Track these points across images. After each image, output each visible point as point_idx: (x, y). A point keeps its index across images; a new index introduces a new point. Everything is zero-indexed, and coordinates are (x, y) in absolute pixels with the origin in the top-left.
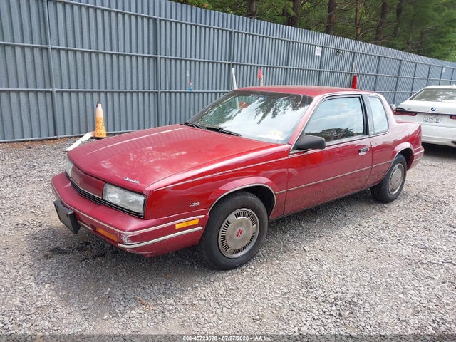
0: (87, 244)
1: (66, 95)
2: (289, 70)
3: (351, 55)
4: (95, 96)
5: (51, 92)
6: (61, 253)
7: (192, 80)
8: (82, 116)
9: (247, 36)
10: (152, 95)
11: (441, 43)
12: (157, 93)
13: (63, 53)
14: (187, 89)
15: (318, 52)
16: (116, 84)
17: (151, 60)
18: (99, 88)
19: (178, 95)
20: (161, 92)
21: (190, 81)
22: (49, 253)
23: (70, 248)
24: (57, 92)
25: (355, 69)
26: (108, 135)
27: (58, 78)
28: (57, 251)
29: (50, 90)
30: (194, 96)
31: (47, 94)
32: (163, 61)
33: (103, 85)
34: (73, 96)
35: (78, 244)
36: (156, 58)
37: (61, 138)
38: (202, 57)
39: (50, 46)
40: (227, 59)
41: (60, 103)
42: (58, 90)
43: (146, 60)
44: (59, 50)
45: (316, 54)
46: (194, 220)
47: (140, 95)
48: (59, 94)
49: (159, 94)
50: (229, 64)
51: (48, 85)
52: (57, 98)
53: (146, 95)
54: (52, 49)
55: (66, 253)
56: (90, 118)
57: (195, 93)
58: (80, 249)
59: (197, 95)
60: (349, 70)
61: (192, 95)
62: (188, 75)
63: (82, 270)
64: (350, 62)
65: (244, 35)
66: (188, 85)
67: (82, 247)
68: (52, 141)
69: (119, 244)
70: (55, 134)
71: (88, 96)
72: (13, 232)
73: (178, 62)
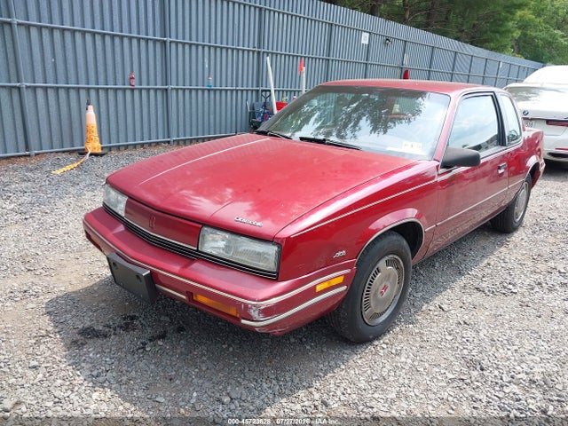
0: (133, 318)
1: (40, 93)
2: (330, 62)
3: (402, 44)
4: (83, 94)
5: (19, 88)
6: (97, 337)
7: (212, 73)
8: (65, 122)
9: (281, 15)
10: (159, 93)
11: (498, 32)
12: (166, 90)
13: (34, 32)
14: (206, 84)
15: (365, 39)
16: (111, 78)
17: (158, 45)
18: (97, 83)
19: (194, 92)
20: (172, 89)
21: (209, 74)
22: (78, 337)
23: (109, 327)
24: (27, 87)
25: (406, 61)
26: (102, 148)
27: (29, 68)
28: (89, 333)
29: (18, 84)
30: (215, 94)
31: (13, 90)
32: (173, 46)
33: (92, 78)
34: (51, 93)
35: (119, 321)
36: (165, 42)
37: (36, 154)
38: (225, 41)
39: (15, 21)
40: (256, 46)
41: (32, 104)
42: (28, 84)
43: (151, 44)
44: (28, 27)
45: (363, 42)
46: (337, 277)
47: (144, 93)
48: (30, 90)
49: (169, 92)
50: (259, 52)
51: (13, 77)
52: (28, 96)
53: (152, 92)
54: (19, 24)
55: (106, 336)
56: (76, 125)
57: (215, 90)
58: (126, 328)
59: (218, 93)
60: (398, 63)
61: (212, 93)
62: (207, 66)
63: (142, 365)
64: (401, 53)
65: (277, 14)
66: (206, 79)
67: (127, 324)
68: (23, 159)
69: (243, 321)
70: (27, 148)
71: (73, 94)
72: (8, 304)
73: (194, 47)
